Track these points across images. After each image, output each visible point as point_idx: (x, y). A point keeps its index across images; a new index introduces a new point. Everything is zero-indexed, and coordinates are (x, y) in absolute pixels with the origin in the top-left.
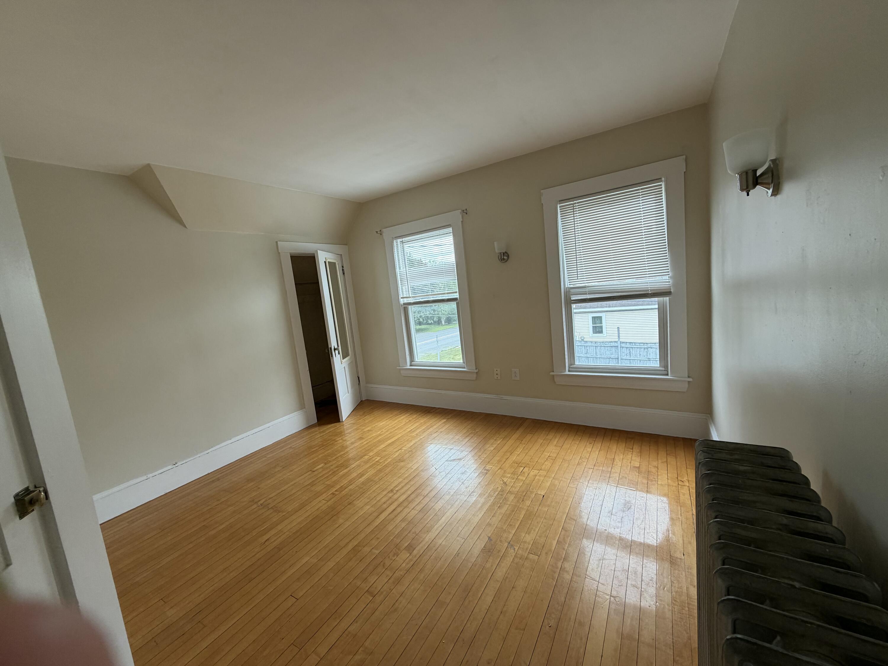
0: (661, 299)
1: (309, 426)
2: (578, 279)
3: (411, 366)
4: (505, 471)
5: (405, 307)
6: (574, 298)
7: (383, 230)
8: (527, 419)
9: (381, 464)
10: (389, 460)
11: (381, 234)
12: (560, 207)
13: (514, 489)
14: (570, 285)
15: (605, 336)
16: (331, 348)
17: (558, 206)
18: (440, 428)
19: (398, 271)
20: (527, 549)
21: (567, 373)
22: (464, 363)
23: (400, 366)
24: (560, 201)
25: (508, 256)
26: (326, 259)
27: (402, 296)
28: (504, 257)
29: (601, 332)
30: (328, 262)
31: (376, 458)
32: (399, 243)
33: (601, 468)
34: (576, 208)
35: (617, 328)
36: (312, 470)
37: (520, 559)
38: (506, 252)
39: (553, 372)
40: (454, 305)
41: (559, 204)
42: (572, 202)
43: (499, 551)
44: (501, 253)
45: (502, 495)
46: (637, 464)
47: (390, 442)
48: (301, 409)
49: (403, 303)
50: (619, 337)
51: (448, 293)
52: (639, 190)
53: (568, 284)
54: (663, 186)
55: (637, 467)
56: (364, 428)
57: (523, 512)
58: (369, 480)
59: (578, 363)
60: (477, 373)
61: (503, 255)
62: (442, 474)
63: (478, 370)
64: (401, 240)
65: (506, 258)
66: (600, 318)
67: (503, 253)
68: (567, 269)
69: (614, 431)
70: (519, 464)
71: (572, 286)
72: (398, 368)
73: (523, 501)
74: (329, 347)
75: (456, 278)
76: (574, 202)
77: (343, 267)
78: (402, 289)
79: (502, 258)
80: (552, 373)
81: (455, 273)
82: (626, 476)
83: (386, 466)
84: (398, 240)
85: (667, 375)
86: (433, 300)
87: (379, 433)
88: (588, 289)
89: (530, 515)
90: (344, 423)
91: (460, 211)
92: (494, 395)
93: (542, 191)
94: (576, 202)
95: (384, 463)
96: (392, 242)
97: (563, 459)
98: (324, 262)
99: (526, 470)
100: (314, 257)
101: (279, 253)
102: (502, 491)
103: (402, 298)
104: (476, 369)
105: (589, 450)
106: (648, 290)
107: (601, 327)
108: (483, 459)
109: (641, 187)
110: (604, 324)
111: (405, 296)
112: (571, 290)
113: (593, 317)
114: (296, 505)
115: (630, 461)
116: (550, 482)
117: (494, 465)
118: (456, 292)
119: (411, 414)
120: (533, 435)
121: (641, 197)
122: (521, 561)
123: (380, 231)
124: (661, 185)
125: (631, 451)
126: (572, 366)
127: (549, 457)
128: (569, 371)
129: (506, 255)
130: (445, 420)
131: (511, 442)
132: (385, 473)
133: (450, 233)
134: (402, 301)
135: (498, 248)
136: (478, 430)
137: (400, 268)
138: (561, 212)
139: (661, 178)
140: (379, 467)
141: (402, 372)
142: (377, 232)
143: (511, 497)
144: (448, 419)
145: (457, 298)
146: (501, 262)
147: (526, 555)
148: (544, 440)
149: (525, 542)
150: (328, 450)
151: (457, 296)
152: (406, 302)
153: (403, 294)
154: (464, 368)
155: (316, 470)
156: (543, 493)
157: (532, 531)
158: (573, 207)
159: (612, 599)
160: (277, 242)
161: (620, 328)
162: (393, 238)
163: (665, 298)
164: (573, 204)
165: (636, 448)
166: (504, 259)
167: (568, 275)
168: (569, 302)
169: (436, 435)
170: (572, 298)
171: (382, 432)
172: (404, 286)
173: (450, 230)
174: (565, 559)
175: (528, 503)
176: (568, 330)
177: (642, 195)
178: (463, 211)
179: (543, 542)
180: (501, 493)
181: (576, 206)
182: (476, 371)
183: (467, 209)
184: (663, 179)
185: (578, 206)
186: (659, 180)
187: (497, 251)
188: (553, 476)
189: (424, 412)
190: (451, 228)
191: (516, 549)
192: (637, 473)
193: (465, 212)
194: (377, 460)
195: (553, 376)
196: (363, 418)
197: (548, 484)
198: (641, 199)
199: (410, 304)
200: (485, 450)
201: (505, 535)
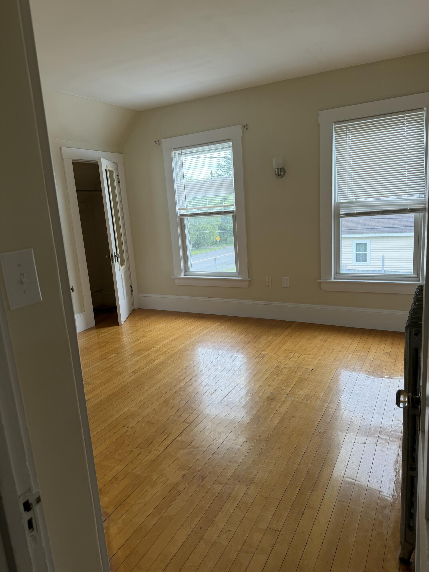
0: (418, 214)
1: (88, 329)
2: (347, 195)
3: (185, 275)
4: (279, 355)
5: (182, 220)
6: (343, 211)
7: (162, 140)
8: (295, 322)
9: (170, 353)
10: (176, 350)
11: (159, 145)
12: (335, 128)
13: (287, 366)
14: (339, 200)
15: (368, 264)
16: (112, 255)
17: (334, 127)
18: (216, 328)
19: (176, 183)
20: (301, 398)
21: (333, 280)
22: (237, 272)
23: (174, 276)
24: (335, 122)
25: (285, 172)
26: (106, 167)
27: (178, 208)
28: (281, 172)
29: (365, 260)
30: (109, 170)
31: (164, 349)
32: (177, 154)
33: (359, 354)
34: (349, 130)
35: (382, 256)
36: (107, 358)
37: (297, 403)
38: (283, 168)
39: (320, 279)
40: (230, 217)
41: (334, 125)
42: (346, 124)
43: (280, 399)
44: (278, 169)
45: (278, 369)
46: (388, 351)
47: (172, 338)
48: (81, 313)
49: (180, 215)
50: (383, 265)
51: (224, 206)
52: (404, 117)
53: (339, 199)
54: (425, 115)
55: (388, 353)
56: (144, 329)
57: (297, 379)
58: (162, 363)
59: (343, 271)
60: (249, 281)
61: (280, 170)
62: (225, 358)
63: (250, 279)
64: (180, 151)
65: (282, 173)
66: (366, 244)
67: (280, 169)
68: (338, 183)
69: (371, 330)
70: (290, 351)
71: (341, 201)
72: (172, 277)
73: (295, 372)
74: (111, 253)
75: (234, 192)
76: (348, 124)
77: (118, 176)
78: (179, 200)
79: (279, 173)
80: (319, 281)
81: (233, 187)
82: (379, 358)
83: (175, 354)
84: (176, 152)
85: (419, 281)
86: (210, 212)
87: (160, 332)
88: (356, 205)
89: (301, 380)
90: (123, 326)
91: (241, 125)
92: (265, 302)
93: (319, 112)
94: (349, 124)
95: (172, 352)
96: (171, 153)
97: (327, 348)
98: (105, 170)
99: (296, 355)
100: (97, 165)
101: (63, 158)
102: (278, 367)
103: (179, 209)
104: (249, 277)
105: (350, 342)
106: (406, 205)
107: (365, 255)
108: (259, 348)
109: (406, 115)
110: (369, 252)
111: (181, 208)
112: (340, 205)
113: (357, 244)
114: (103, 380)
115: (383, 349)
116: (317, 362)
117: (269, 352)
118: (233, 205)
119: (186, 319)
120: (300, 333)
121: (405, 123)
122: (297, 404)
123: (159, 141)
124: (423, 114)
125: (384, 343)
126: (337, 274)
127: (315, 347)
128: (334, 279)
129: (283, 170)
130: (220, 323)
131: (281, 338)
132: (175, 359)
133: (229, 147)
134: (179, 213)
135: (276, 163)
136: (252, 330)
137: (177, 180)
138: (335, 132)
139: (423, 108)
140: (168, 355)
141: (176, 281)
142: (156, 142)
143: (286, 371)
144: (222, 322)
145: (234, 211)
146: (278, 177)
147: (301, 401)
148: (310, 336)
149: (300, 394)
150: (116, 345)
151: (233, 209)
152: (182, 214)
153: (179, 206)
154: (238, 277)
155: (111, 358)
156: (311, 368)
157: (305, 389)
158: (347, 128)
159: (363, 419)
160: (60, 148)
161: (385, 256)
162: (172, 149)
163: (420, 214)
164: (347, 126)
165: (389, 341)
166: (280, 175)
167: (339, 189)
168: (338, 216)
169: (213, 333)
170: (341, 213)
171: (163, 331)
172: (181, 198)
173: (230, 144)
174: (330, 402)
175: (299, 374)
176: (335, 241)
177: (406, 121)
178: (245, 126)
179: (313, 394)
180: (277, 368)
181: (349, 128)
182: (249, 279)
183: (248, 125)
184: (425, 109)
185: (351, 128)
186: (421, 109)
187: (275, 166)
188: (320, 358)
189: (198, 317)
190: (231, 142)
191: (293, 398)
192: (388, 356)
193: (246, 127)
194: (165, 350)
195: (320, 283)
196: (141, 322)
197: (316, 363)
198: (405, 125)
199: (187, 215)
200: (260, 343)
201: (283, 391)
